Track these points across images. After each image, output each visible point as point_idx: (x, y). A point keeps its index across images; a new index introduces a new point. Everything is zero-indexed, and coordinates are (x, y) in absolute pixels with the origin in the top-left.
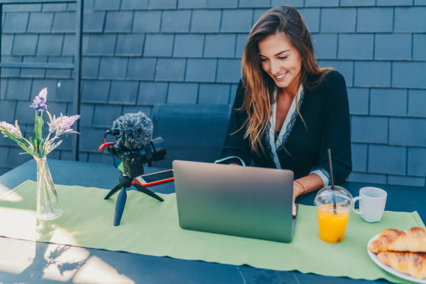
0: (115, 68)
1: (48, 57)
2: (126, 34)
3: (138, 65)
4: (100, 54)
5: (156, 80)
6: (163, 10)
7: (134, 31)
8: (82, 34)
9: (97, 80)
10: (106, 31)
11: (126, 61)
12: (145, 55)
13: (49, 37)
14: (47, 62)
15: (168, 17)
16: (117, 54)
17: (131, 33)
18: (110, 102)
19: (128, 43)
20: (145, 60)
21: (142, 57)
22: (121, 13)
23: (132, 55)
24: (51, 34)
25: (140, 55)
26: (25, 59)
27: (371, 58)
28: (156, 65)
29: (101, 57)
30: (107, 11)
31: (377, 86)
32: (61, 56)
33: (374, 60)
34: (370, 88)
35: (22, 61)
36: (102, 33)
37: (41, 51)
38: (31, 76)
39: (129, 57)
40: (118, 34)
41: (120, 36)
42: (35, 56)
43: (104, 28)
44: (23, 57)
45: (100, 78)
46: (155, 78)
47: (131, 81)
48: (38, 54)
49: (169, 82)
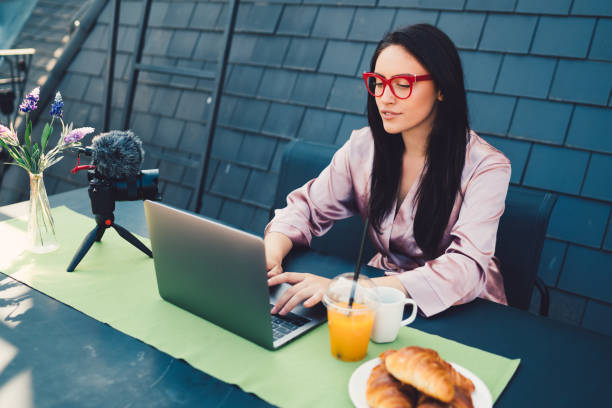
0: (280, 85)
1: (205, 62)
2: (303, 38)
3: (309, 82)
4: (264, 64)
5: (328, 108)
6: (357, 7)
7: (314, 34)
8: (232, 33)
9: (254, 99)
10: (278, 33)
11: (295, 76)
12: (321, 70)
13: (211, 36)
14: (203, 68)
15: (362, 18)
16: (286, 66)
17: (309, 37)
18: (264, 132)
19: (303, 49)
20: (320, 78)
21: (316, 72)
22: (302, 8)
23: (303, 69)
24: (214, 31)
25: (313, 69)
26: (180, 63)
28: (333, 85)
29: (266, 68)
30: (285, 5)
35: (176, 64)
36: (273, 35)
37: (199, 54)
38: (181, 85)
39: (299, 71)
40: (292, 37)
41: (296, 42)
42: (190, 59)
43: (277, 28)
44: (178, 59)
45: (259, 97)
46: (326, 105)
47: (296, 105)
48: (195, 57)
49: (344, 113)
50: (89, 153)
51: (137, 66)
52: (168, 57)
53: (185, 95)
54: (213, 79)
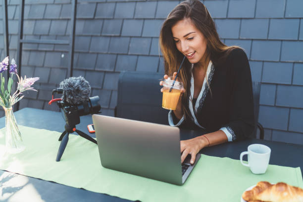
0: (101, 44)
1: (57, 36)
2: (110, 19)
3: (117, 42)
4: (91, 34)
5: (129, 53)
6: (137, 2)
7: (115, 17)
8: (75, 19)
9: (88, 53)
10: (96, 18)
11: (108, 39)
12: (122, 35)
13: (58, 23)
14: (56, 39)
15: (140, 7)
16: (103, 34)
17: (113, 19)
18: (96, 69)
19: (111, 26)
20: (123, 39)
21: (120, 36)
22: (107, 4)
23: (113, 35)
24: (59, 19)
25: (118, 35)
26: (42, 37)
27: (297, 39)
28: (130, 42)
29: (92, 36)
30: (97, 3)
31: (300, 61)
32: (65, 35)
33: (298, 40)
34: (294, 63)
35: (40, 38)
36: (93, 19)
37: (52, 32)
38: (45, 49)
39: (111, 36)
40: (104, 19)
41: (106, 21)
42: (48, 35)
43: (95, 15)
44: (40, 36)
45: (90, 51)
46: (128, 52)
47: (111, 54)
48: (50, 34)
49: (138, 55)
50: (60, 92)
51: (21, 41)
52: (35, 35)
53: (48, 54)
54: (68, 45)
